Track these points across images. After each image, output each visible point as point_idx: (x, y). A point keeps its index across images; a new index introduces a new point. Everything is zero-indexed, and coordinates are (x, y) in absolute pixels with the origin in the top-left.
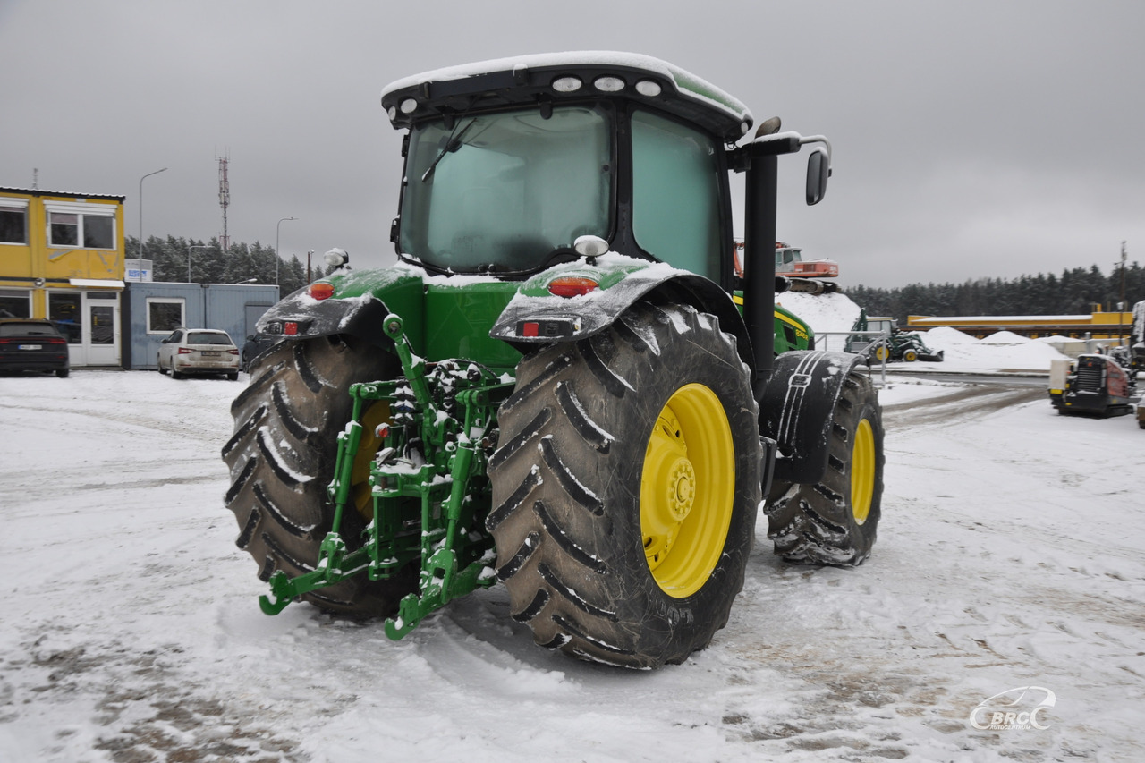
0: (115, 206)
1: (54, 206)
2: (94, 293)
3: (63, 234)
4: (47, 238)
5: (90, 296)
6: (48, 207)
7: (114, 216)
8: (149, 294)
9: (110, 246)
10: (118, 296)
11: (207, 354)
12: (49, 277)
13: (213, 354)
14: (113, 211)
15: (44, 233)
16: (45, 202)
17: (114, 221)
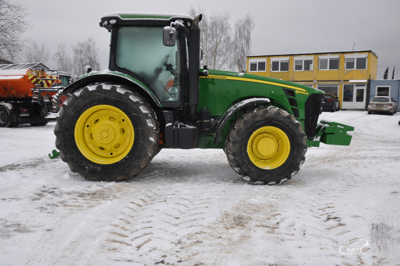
0: (367, 54)
1: (347, 56)
2: (358, 84)
3: (350, 65)
4: (344, 67)
5: (357, 86)
6: (345, 57)
7: (367, 57)
8: (377, 84)
9: (365, 68)
10: (366, 85)
11: (378, 105)
12: (344, 80)
13: (380, 105)
14: (367, 56)
15: (344, 65)
16: (345, 55)
17: (367, 59)
